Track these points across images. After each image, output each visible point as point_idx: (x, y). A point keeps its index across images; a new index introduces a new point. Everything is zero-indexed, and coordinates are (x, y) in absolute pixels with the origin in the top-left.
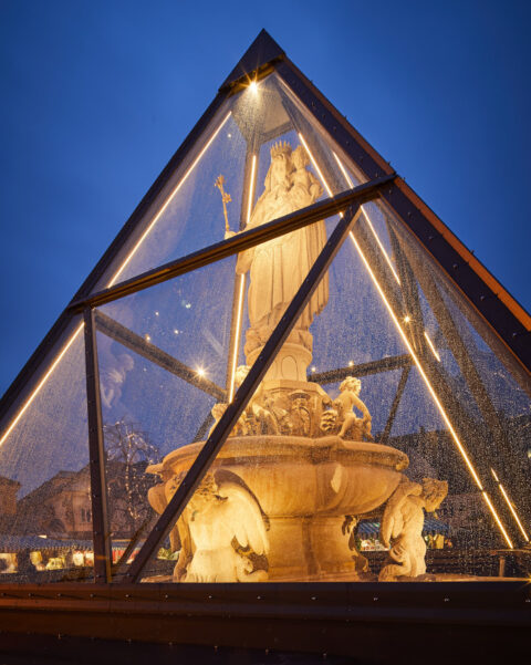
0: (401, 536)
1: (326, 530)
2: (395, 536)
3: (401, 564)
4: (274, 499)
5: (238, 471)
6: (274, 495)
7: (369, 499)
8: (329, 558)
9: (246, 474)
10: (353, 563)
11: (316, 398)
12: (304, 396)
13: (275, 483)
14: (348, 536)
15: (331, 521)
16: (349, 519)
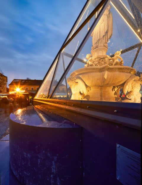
0: (131, 92)
1: (107, 90)
2: (129, 91)
3: (130, 99)
4: (89, 82)
5: (81, 76)
6: (89, 81)
7: (118, 81)
8: (107, 97)
9: (82, 77)
10: (115, 99)
11: (107, 59)
12: (104, 58)
13: (89, 78)
14: (114, 92)
15: (108, 88)
16: (114, 87)
